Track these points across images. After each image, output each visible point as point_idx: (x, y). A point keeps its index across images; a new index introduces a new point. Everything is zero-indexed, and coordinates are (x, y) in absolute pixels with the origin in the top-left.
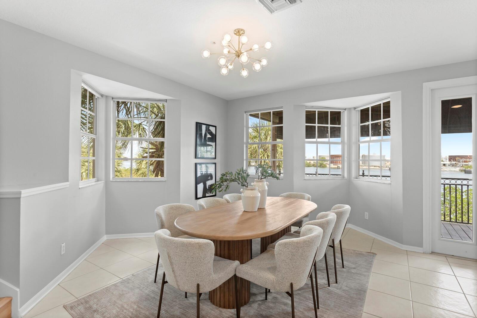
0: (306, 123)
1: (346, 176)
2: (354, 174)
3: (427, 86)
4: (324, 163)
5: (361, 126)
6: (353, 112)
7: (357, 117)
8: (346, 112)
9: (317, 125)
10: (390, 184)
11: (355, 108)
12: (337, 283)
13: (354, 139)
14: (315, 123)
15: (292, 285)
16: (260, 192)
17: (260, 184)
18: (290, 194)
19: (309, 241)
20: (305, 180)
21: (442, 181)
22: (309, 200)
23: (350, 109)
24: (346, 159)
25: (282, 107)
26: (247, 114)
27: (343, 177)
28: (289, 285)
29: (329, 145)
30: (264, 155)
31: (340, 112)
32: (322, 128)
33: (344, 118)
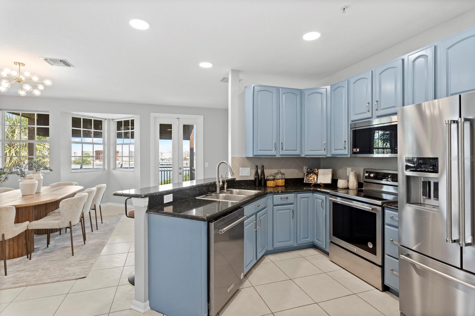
0: (72, 127)
1: (106, 168)
2: (112, 167)
3: (153, 115)
4: (88, 159)
5: (117, 133)
6: (112, 122)
7: (114, 126)
8: (106, 121)
9: (82, 129)
10: (134, 171)
11: (113, 120)
12: (97, 229)
13: (112, 142)
14: (81, 128)
15: (70, 222)
16: (37, 180)
17: (36, 175)
18: (59, 184)
19: (80, 198)
20: (71, 172)
21: (160, 169)
22: (76, 185)
23: (109, 119)
24: (106, 156)
25: (48, 112)
26: (2, 112)
27: (104, 169)
28: (68, 222)
29: (92, 145)
30: (10, 150)
31: (102, 121)
32: (87, 132)
33: (105, 125)
